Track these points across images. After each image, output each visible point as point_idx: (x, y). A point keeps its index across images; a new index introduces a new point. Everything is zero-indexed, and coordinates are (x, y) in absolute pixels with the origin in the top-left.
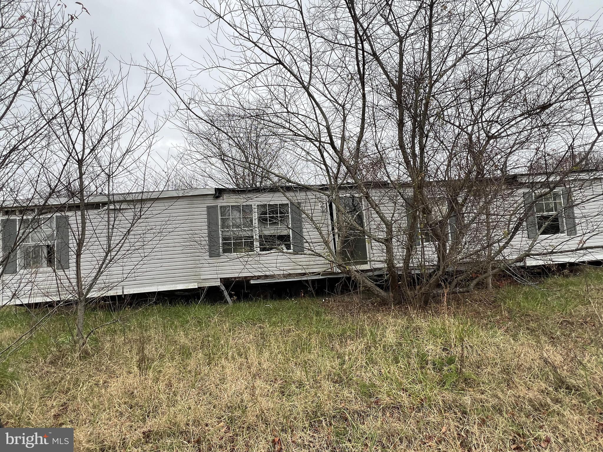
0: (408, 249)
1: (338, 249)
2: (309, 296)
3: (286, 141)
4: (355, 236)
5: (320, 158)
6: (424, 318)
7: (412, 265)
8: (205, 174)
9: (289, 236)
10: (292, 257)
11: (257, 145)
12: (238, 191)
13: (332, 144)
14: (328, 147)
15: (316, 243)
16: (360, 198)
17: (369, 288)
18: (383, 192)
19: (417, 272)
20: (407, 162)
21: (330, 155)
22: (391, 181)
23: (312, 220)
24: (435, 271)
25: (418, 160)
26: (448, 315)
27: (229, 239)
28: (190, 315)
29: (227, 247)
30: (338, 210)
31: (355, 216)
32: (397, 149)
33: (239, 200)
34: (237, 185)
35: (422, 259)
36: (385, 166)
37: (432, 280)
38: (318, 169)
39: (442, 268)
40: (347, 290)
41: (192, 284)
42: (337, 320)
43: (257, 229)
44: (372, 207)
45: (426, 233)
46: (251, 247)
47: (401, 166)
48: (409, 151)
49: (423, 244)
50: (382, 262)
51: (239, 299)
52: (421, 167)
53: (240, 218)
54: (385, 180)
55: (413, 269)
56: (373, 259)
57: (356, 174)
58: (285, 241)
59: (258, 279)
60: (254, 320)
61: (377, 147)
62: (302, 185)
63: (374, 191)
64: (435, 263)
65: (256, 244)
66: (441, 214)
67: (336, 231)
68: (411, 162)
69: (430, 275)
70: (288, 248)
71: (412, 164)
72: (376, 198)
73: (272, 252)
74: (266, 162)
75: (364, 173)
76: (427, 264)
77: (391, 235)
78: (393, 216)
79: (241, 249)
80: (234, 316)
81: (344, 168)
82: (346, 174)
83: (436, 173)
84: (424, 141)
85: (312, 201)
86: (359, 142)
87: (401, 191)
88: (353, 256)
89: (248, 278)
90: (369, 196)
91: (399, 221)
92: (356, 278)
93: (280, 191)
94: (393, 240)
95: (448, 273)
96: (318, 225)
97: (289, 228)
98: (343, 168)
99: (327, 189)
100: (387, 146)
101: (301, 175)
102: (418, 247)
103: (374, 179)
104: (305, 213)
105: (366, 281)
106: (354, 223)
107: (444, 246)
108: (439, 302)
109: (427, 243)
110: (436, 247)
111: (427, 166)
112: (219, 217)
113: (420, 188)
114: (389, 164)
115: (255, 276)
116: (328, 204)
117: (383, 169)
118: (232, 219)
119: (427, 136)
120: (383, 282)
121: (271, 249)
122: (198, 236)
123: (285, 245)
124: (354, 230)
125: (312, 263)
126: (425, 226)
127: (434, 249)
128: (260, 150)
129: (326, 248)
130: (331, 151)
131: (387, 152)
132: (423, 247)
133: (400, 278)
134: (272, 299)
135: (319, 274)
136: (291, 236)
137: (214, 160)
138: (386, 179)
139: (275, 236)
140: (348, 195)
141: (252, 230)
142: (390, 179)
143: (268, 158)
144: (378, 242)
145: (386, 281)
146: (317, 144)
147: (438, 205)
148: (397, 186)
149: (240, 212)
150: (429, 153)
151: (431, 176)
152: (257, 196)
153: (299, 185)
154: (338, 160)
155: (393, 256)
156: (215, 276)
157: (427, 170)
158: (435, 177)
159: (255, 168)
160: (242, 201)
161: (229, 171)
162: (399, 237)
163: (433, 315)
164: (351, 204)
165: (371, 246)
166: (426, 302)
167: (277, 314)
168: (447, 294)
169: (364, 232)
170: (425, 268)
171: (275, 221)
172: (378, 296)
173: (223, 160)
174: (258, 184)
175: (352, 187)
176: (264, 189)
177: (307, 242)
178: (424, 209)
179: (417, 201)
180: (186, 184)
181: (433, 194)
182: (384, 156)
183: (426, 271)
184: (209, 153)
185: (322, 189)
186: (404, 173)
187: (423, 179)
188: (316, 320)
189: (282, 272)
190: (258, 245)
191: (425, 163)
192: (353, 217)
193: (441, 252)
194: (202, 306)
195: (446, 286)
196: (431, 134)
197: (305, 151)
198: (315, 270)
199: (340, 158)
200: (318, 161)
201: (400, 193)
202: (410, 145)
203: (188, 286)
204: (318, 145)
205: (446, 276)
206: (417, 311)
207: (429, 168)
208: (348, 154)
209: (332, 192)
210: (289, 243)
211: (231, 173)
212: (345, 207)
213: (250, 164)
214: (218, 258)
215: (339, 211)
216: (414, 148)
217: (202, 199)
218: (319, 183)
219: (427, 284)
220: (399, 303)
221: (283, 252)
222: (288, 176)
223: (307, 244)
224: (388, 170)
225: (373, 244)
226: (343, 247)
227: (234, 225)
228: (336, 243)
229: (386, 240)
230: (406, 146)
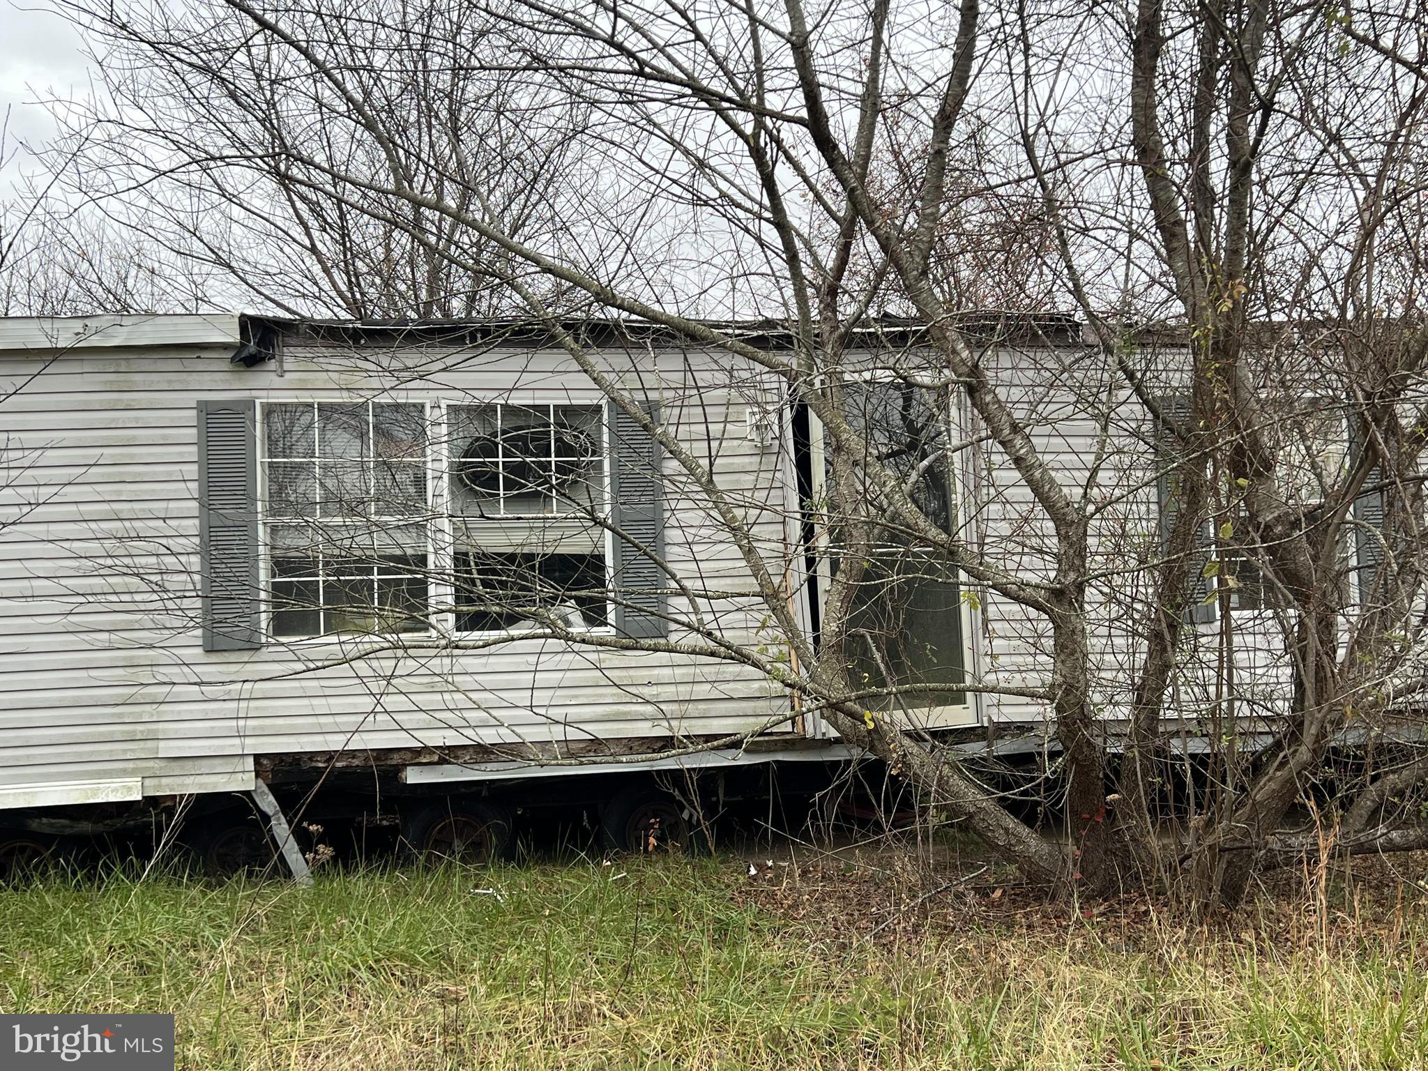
0: (1156, 637)
1: (830, 627)
2: (687, 849)
3: (594, 103)
4: (909, 568)
5: (756, 190)
6: (1222, 964)
7: (1171, 714)
8: (197, 247)
9: (596, 562)
10: (611, 659)
11: (454, 115)
12: (355, 335)
13: (817, 124)
14: (796, 137)
15: (725, 596)
16: (942, 391)
17: (971, 816)
18: (1051, 364)
19: (1198, 746)
20: (1169, 227)
21: (806, 180)
22: (1090, 314)
23: (709, 487)
24: (1278, 745)
25: (1221, 217)
26: (1334, 952)
27: (302, 565)
28: (97, 936)
29: (294, 606)
30: (836, 447)
31: (914, 476)
32: (1124, 162)
33: (358, 380)
34: (354, 306)
35: (1219, 685)
36: (1064, 243)
37: (1267, 787)
38: (748, 243)
39: (1311, 731)
40: (863, 823)
41: (117, 783)
42: (812, 969)
43: (445, 524)
44: (995, 434)
45: (1246, 566)
46: (412, 607)
47: (1137, 244)
48: (1178, 173)
49: (1226, 616)
50: (1032, 695)
51: (344, 859)
52: (1234, 253)
53: (363, 468)
54: (1063, 308)
55: (1176, 734)
56: (990, 679)
57: (924, 273)
58: (580, 584)
59: (442, 761)
60: (415, 963)
61: (1028, 144)
62: (668, 321)
63: (1005, 360)
64: (1283, 707)
65: (441, 594)
66: (1319, 476)
67: (823, 541)
68: (1189, 226)
69: (1257, 766)
70: (594, 614)
71: (1191, 234)
72: (1016, 393)
73: (514, 632)
74: (497, 197)
75: (965, 274)
76: (1246, 711)
77: (1081, 569)
78: (1091, 482)
79: (366, 616)
80: (316, 939)
81: (871, 244)
82: (881, 275)
83: (1301, 286)
84: (1252, 130)
85: (711, 396)
86: (944, 122)
87: (1136, 362)
88: (895, 665)
89: (396, 759)
90: (983, 384)
91: (1121, 507)
92: (908, 766)
93: (560, 346)
94: (1090, 593)
95: (1335, 757)
96: (739, 513)
97: (602, 524)
98: (867, 247)
99: (784, 343)
100: (1077, 144)
101: (664, 270)
102: (1202, 629)
103: (1010, 303)
104: (675, 454)
105: (956, 782)
106: (909, 510)
107: (1327, 626)
108: (1288, 891)
109: (1247, 613)
110: (1286, 632)
111: (1259, 250)
112: (261, 457)
113: (1226, 353)
114: (1085, 231)
115: (426, 750)
116: (788, 415)
117: (1053, 258)
118: (324, 467)
119: (1268, 107)
120: (1036, 790)
121: (512, 620)
122: (151, 547)
123: (580, 601)
124: (906, 544)
125: (703, 690)
126: (1241, 533)
127: (1278, 643)
128: (469, 142)
129: (773, 621)
130: (812, 160)
131: (1075, 172)
132: (1227, 632)
133: (1117, 772)
134: (508, 860)
135: (736, 745)
136: (609, 561)
137: (238, 177)
138: (1065, 303)
139: (529, 557)
140: (884, 376)
141: (420, 527)
142: (1086, 306)
143: (508, 180)
144: (1018, 599)
145: (1050, 785)
146: (746, 120)
147: (1304, 438)
148: (1116, 342)
149: (363, 436)
150: (1275, 186)
151: (1276, 295)
152: (450, 361)
153: (654, 318)
154: (841, 207)
155: (1084, 670)
156: (232, 746)
157: (1260, 266)
158: (1296, 302)
159: (446, 226)
160: (375, 383)
161: (316, 234)
162: (1117, 580)
163: (1261, 952)
164: (896, 419)
165: (986, 622)
166: (1233, 893)
167: (528, 933)
168: (1331, 857)
169: (951, 553)
170: (1231, 732)
171: (531, 487)
172: (1008, 854)
173: (284, 180)
174: (457, 305)
175: (903, 336)
176: (485, 332)
177: (683, 591)
178: (1239, 450)
179: (1210, 415)
180: (100, 293)
181: (1282, 382)
182: (1061, 194)
183: (1239, 746)
184: (218, 143)
185: (760, 342)
186: (1153, 281)
187: (1239, 308)
188: (716, 962)
189: (557, 733)
190: (450, 600)
191: (1252, 236)
192: (903, 478)
193: (1311, 659)
194: (161, 888)
195: (1327, 816)
196: (1287, 98)
197: (687, 152)
198: (716, 727)
199: (851, 195)
200: (748, 204)
201: (1131, 376)
202: (1184, 147)
203: (95, 792)
204: (749, 129)
205: (1331, 772)
206: (1190, 930)
207: (1269, 261)
208: (891, 178)
209: (809, 355)
210: (594, 593)
211: (326, 244)
212: (869, 429)
213: (417, 204)
214: (245, 656)
215: (838, 449)
216: (1205, 158)
217: (176, 365)
218: (747, 315)
219: (1241, 805)
220: (1107, 892)
221: (568, 638)
222: (602, 272)
223: (682, 603)
224: (1079, 262)
225: (992, 609)
226: (852, 622)
227: (335, 501)
228: (822, 599)
229: (1058, 594)
230: (1168, 150)
